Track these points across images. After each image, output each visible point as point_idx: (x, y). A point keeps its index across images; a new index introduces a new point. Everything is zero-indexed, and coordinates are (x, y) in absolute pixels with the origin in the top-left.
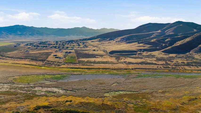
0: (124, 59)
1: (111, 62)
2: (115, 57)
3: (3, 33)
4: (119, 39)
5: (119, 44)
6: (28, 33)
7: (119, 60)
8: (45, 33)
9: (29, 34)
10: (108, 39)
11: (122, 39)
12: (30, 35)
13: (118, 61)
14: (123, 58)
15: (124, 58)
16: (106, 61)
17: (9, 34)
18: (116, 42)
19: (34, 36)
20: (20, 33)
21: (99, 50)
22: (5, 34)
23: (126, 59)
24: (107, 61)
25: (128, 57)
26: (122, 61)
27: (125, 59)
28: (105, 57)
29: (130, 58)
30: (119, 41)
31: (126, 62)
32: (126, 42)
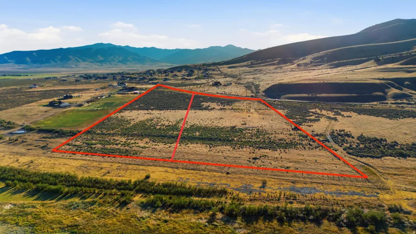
0: (329, 118)
1: (259, 132)
2: (284, 107)
3: (70, 59)
4: (308, 59)
5: (308, 70)
6: (117, 57)
7: (305, 121)
8: (149, 59)
9: (118, 60)
10: (276, 60)
11: (315, 59)
12: (120, 62)
13: (296, 129)
14: (324, 112)
15: (331, 115)
16: (233, 128)
17: (81, 61)
18: (299, 65)
19: (126, 65)
20: (101, 59)
21: (233, 84)
22: (73, 59)
23: (339, 117)
24: (239, 126)
25: (347, 110)
26: (321, 126)
27: (335, 119)
28: (243, 105)
29: (360, 112)
30: (306, 64)
31: (348, 136)
32: (330, 65)
